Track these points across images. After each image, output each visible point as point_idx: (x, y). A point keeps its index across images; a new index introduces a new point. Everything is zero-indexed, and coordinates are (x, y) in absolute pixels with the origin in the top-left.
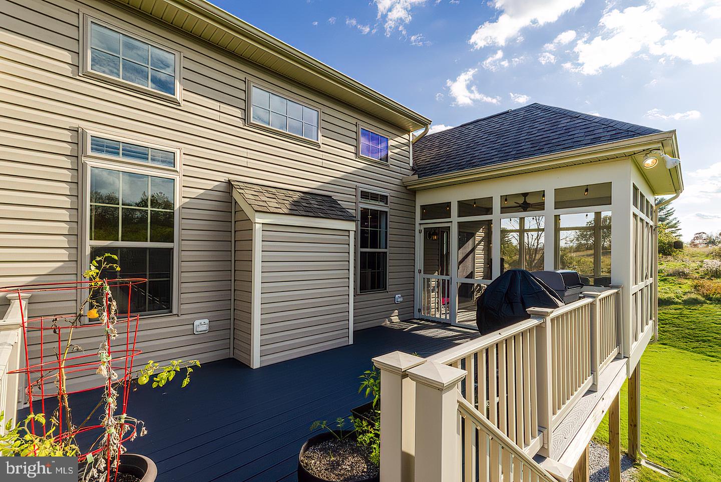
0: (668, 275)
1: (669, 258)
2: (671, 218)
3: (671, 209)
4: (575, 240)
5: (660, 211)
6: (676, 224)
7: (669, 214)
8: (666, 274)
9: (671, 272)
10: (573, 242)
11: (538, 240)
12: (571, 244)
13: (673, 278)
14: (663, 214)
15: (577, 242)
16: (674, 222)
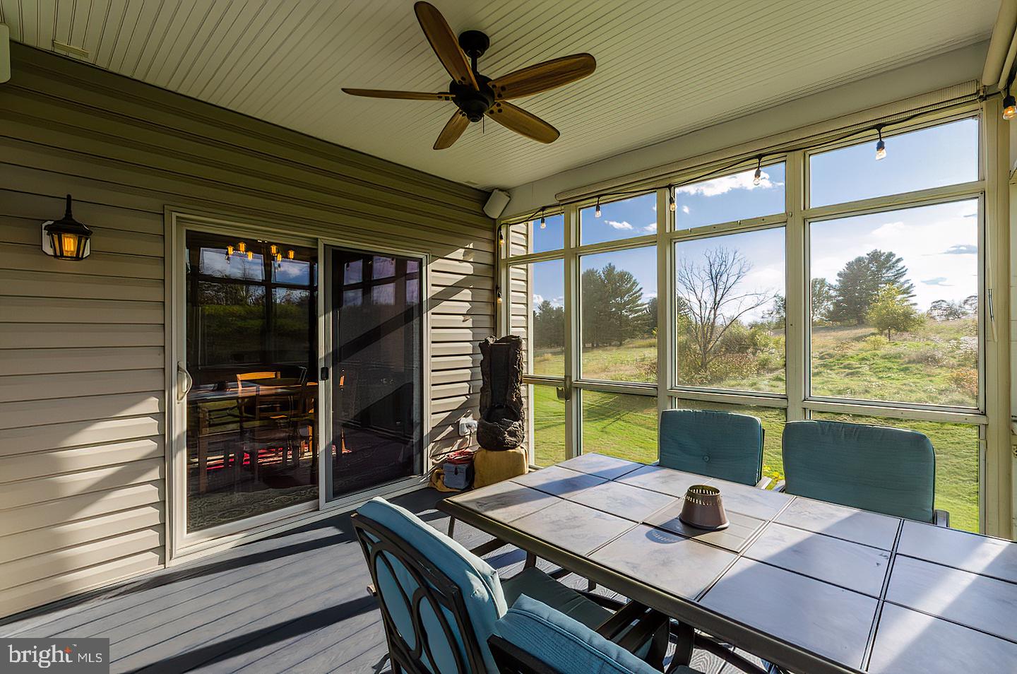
0: (909, 362)
1: (906, 335)
2: (902, 280)
3: (903, 268)
4: (774, 313)
5: (888, 271)
6: (909, 288)
7: (900, 274)
8: (907, 360)
9: (914, 356)
10: (772, 315)
11: (715, 311)
12: (770, 319)
13: (918, 366)
14: (891, 274)
15: (778, 316)
16: (906, 286)
